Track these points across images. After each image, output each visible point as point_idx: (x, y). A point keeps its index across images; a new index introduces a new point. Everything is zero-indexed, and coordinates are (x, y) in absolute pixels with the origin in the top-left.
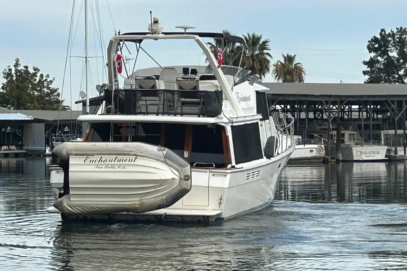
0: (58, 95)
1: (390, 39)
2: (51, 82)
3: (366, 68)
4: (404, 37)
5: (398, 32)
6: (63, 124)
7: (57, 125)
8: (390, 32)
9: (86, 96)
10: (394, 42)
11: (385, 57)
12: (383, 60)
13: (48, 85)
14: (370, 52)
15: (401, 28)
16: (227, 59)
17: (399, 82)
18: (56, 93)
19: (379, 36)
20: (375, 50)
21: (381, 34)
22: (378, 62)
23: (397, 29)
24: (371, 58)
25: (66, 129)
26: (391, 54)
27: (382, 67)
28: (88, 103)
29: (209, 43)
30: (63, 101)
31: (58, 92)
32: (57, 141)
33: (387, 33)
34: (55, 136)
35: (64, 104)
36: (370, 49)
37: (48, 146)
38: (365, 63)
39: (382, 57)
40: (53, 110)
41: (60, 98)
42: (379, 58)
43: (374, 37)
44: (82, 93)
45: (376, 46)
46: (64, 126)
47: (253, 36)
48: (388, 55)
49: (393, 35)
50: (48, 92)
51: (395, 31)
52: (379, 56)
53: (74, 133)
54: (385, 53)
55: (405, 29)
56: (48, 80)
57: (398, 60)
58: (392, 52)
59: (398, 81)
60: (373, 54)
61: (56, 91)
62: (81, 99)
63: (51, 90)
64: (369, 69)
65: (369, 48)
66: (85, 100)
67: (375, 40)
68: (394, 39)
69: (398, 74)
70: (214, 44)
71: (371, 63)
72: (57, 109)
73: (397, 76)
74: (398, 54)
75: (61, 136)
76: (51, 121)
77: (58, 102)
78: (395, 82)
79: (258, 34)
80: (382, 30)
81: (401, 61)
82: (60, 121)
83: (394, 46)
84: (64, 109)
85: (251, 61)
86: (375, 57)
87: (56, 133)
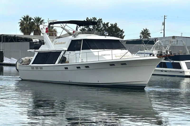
8: (90, 19)
12: (87, 29)
15: (94, 17)
16: (28, 26)
21: (87, 19)
22: (85, 30)
23: (93, 18)
26: (90, 27)
29: (21, 20)
33: (89, 19)
39: (87, 28)
42: (86, 29)
47: (38, 18)
48: (89, 27)
51: (92, 18)
52: (86, 28)
55: (96, 18)
57: (93, 29)
64: (81, 32)
70: (23, 20)
74: (93, 27)
79: (40, 17)
80: (87, 18)
85: (37, 27)
86: (84, 28)
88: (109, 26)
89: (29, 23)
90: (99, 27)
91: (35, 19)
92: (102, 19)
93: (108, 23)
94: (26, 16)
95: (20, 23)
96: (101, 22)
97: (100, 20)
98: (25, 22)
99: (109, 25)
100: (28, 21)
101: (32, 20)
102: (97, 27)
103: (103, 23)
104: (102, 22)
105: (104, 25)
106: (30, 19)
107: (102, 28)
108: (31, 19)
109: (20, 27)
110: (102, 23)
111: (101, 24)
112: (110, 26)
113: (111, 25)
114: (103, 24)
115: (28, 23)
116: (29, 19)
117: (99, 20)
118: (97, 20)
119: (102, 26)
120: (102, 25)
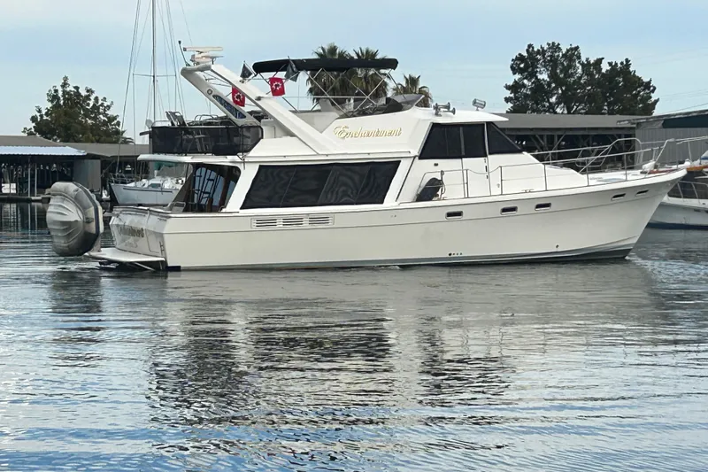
0: (118, 124)
1: (539, 57)
2: (109, 107)
3: (508, 94)
4: (557, 54)
5: (549, 48)
6: (124, 161)
7: (116, 162)
8: (539, 48)
10: (544, 61)
11: (533, 80)
13: (105, 110)
14: (514, 74)
15: (553, 43)
17: (550, 112)
18: (115, 122)
19: (525, 54)
20: (521, 71)
21: (527, 51)
22: (524, 86)
23: (549, 44)
24: (515, 81)
25: (129, 168)
26: (540, 77)
27: (529, 92)
30: (123, 132)
31: (118, 120)
32: (117, 182)
33: (535, 50)
34: (114, 176)
35: (125, 135)
36: (514, 70)
37: (105, 189)
38: (508, 87)
39: (529, 81)
40: (110, 143)
41: (120, 129)
42: (525, 81)
43: (520, 54)
44: (148, 122)
45: (522, 66)
46: (126, 164)
47: (367, 51)
48: (537, 77)
49: (542, 52)
50: (104, 120)
51: (546, 47)
52: (526, 78)
53: (138, 173)
54: (532, 75)
55: (559, 44)
56: (105, 105)
57: (549, 84)
58: (541, 74)
59: (548, 111)
60: (517, 77)
61: (115, 118)
62: (147, 130)
63: (108, 118)
64: (512, 95)
65: (512, 68)
67: (520, 58)
68: (544, 57)
69: (548, 101)
71: (515, 88)
72: (116, 142)
73: (547, 104)
74: (549, 77)
75: (122, 177)
76: (107, 157)
77: (118, 133)
78: (546, 111)
79: (373, 49)
80: (530, 46)
81: (553, 85)
82: (120, 157)
83: (545, 66)
84: (126, 141)
85: (364, 83)
86: (520, 79)
87: (115, 173)
88: (604, 71)
90: (572, 75)
91: (356, 58)
92: (578, 47)
93: (599, 61)
94: (326, 47)
96: (575, 57)
97: (571, 49)
99: (605, 67)
102: (562, 76)
103: (583, 59)
104: (579, 57)
105: (586, 66)
107: (580, 78)
109: (310, 86)
110: (579, 62)
111: (578, 65)
112: (607, 71)
113: (609, 68)
114: (583, 64)
116: (337, 57)
117: (568, 51)
118: (564, 51)
119: (580, 71)
120: (580, 67)
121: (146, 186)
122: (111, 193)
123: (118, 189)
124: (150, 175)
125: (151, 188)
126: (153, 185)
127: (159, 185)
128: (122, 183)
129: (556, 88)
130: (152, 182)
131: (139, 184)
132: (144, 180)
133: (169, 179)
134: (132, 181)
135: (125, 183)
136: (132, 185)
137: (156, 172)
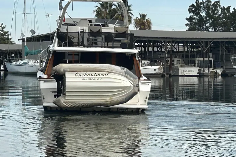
0: (8, 35)
1: (201, 5)
2: (4, 27)
3: (187, 22)
4: (209, 4)
5: (206, 1)
6: (11, 52)
7: (7, 53)
8: (201, 1)
9: (24, 36)
10: (204, 7)
11: (199, 16)
12: (197, 17)
13: (2, 29)
14: (190, 13)
16: (107, 16)
17: (206, 31)
18: (7, 34)
19: (195, 4)
20: (193, 12)
21: (196, 3)
22: (194, 18)
24: (190, 17)
25: (13, 55)
26: (202, 14)
27: (197, 21)
28: (26, 40)
29: (97, 6)
30: (11, 39)
31: (8, 33)
32: (7, 62)
33: (200, 2)
34: (6, 59)
35: (12, 40)
36: (190, 11)
37: (2, 65)
38: (187, 19)
40: (5, 44)
41: (9, 37)
42: (195, 17)
43: (192, 4)
44: (22, 34)
45: (193, 9)
46: (12, 53)
48: (200, 15)
49: (203, 3)
50: (2, 34)
52: (195, 15)
53: (17, 58)
54: (198, 13)
56: (3, 26)
57: (206, 18)
58: (202, 13)
59: (206, 30)
60: (191, 14)
61: (7, 33)
62: (22, 38)
63: (4, 32)
64: (189, 23)
65: (189, 10)
66: (24, 38)
67: (193, 6)
68: (203, 6)
69: (206, 26)
70: (100, 7)
71: (190, 19)
72: (7, 43)
73: (205, 27)
74: (206, 14)
75: (10, 59)
76: (3, 50)
77: (8, 39)
78: (204, 30)
81: (208, 18)
82: (9, 50)
83: (204, 10)
84: (12, 43)
85: (121, 17)
86: (193, 16)
87: (6, 57)
88: (231, 12)
89: (110, 11)
90: (216, 14)
91: (117, 5)
92: (219, 1)
93: (229, 7)
95: (96, 12)
96: (218, 6)
97: (216, 2)
98: (103, 10)
99: (232, 10)
100: (107, 8)
101: (114, 7)
102: (212, 14)
103: (222, 7)
104: (220, 6)
105: (223, 10)
106: (111, 5)
107: (220, 15)
108: (113, 5)
110: (220, 8)
111: (219, 9)
112: (233, 12)
113: (233, 10)
114: (221, 9)
115: (108, 11)
116: (108, 5)
117: (215, 2)
118: (213, 3)
119: (220, 12)
120: (220, 10)
121: (21, 64)
122: (5, 67)
123: (8, 65)
124: (23, 59)
125: (23, 65)
126: (24, 63)
127: (26, 63)
128: (10, 62)
129: (209, 20)
130: (24, 62)
131: (18, 63)
132: (20, 61)
133: (31, 60)
134: (14, 61)
135: (11, 62)
136: (14, 63)
137: (25, 57)
